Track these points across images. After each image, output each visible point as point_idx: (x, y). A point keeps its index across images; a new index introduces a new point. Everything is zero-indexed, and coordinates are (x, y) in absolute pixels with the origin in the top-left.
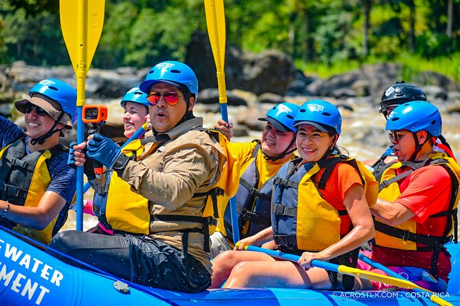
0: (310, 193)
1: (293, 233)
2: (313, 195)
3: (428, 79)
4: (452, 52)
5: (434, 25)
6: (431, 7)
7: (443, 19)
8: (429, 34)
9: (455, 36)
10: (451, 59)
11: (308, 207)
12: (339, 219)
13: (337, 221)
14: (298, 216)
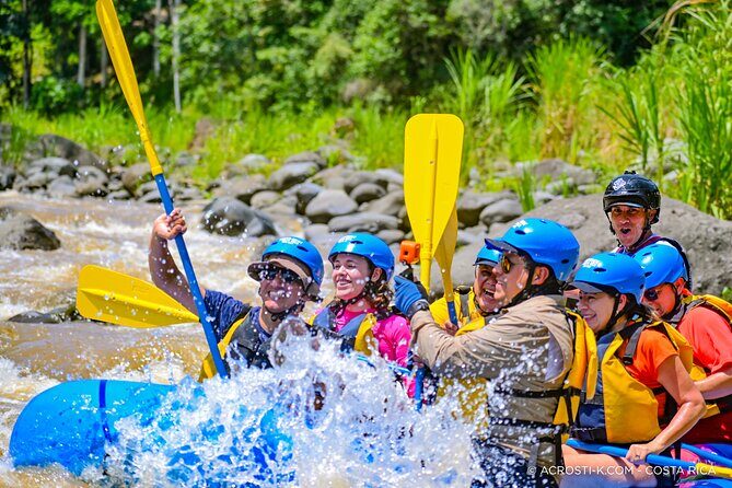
0: (617, 374)
1: (601, 425)
2: (621, 375)
3: (50, 147)
4: (85, 107)
5: (59, 68)
6: (54, 42)
7: (72, 59)
8: (51, 80)
9: (89, 84)
10: (82, 117)
11: (617, 391)
12: (655, 401)
13: (653, 404)
14: (606, 403)
